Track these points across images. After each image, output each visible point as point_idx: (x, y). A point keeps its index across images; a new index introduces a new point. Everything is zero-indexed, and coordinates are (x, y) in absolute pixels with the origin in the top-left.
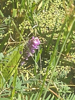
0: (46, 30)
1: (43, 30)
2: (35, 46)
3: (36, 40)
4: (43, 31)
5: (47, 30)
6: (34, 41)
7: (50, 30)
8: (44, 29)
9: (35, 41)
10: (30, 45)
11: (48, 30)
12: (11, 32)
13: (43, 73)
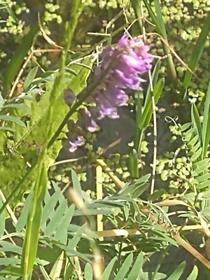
0: (182, 15)
1: (169, 15)
2: (127, 76)
3: (134, 49)
4: (172, 18)
5: (185, 16)
6: (125, 57)
7: (195, 13)
8: (176, 11)
9: (128, 54)
10: (108, 70)
11: (190, 15)
12: (55, 16)
13: (165, 169)
